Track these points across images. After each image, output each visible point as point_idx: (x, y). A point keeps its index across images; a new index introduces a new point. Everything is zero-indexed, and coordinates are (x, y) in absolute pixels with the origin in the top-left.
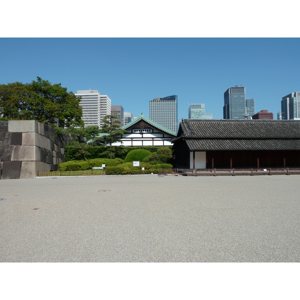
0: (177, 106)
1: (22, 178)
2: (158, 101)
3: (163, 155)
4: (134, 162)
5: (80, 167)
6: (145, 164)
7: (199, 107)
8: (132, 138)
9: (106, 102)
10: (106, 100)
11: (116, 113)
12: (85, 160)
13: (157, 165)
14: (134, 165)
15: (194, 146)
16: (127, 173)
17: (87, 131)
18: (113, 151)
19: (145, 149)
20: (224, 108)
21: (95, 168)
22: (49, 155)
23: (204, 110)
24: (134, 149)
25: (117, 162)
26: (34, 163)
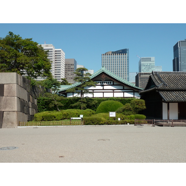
0: (128, 60)
1: (4, 127)
2: (110, 55)
3: (137, 106)
4: (110, 113)
5: (55, 117)
6: (119, 115)
7: (149, 59)
8: (93, 90)
9: (60, 56)
10: (60, 53)
11: (69, 66)
12: (58, 111)
13: (131, 116)
14: (111, 116)
15: (169, 98)
16: (104, 124)
17: (46, 84)
18: (84, 102)
19: (114, 100)
20: (174, 61)
21: (74, 118)
22: (26, 106)
23: (154, 62)
24: (104, 100)
25: (89, 113)
26: (15, 114)
